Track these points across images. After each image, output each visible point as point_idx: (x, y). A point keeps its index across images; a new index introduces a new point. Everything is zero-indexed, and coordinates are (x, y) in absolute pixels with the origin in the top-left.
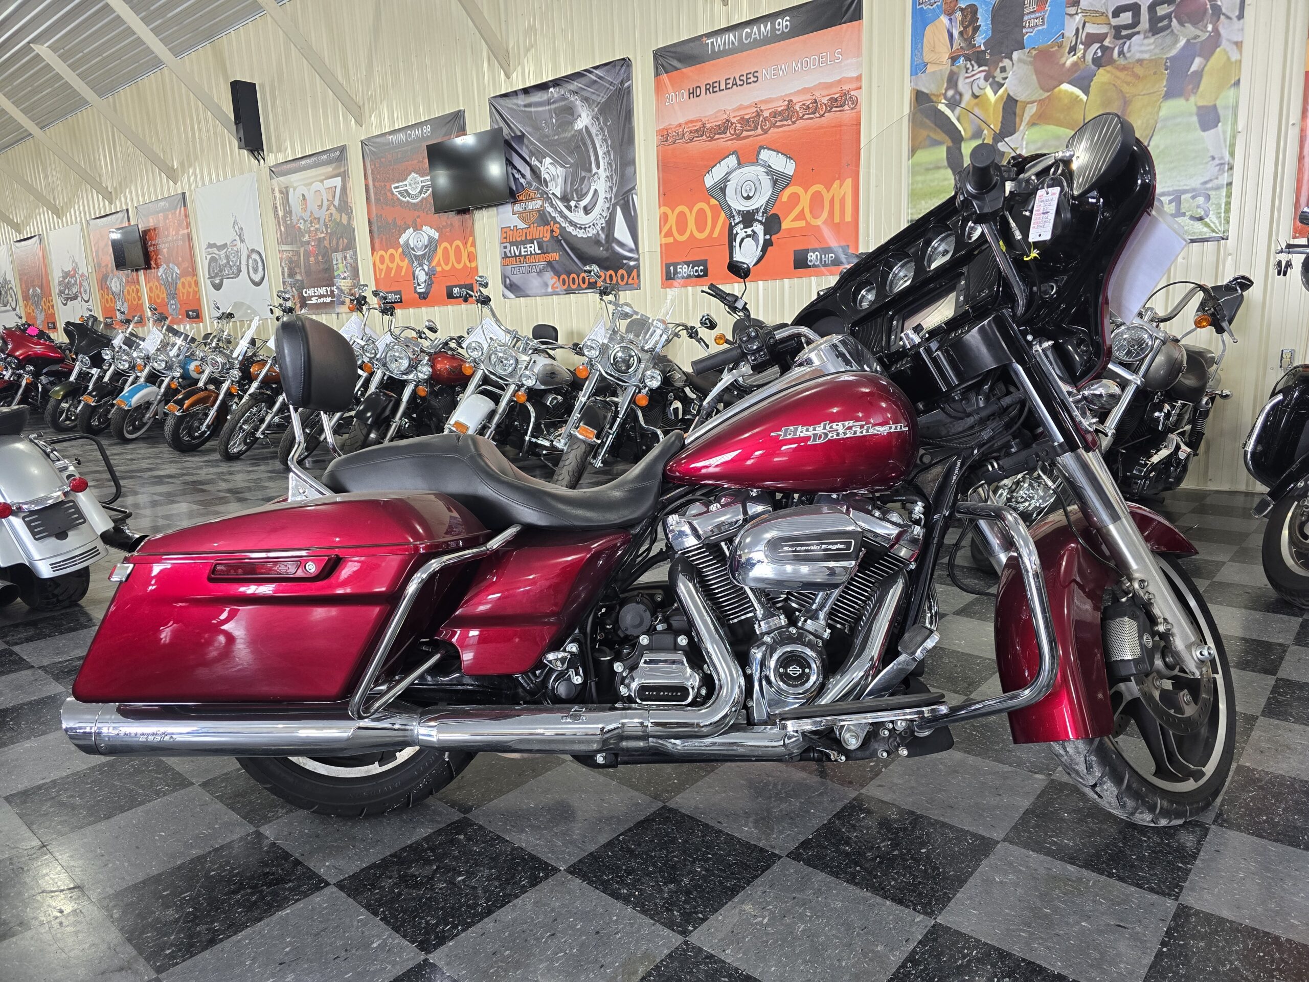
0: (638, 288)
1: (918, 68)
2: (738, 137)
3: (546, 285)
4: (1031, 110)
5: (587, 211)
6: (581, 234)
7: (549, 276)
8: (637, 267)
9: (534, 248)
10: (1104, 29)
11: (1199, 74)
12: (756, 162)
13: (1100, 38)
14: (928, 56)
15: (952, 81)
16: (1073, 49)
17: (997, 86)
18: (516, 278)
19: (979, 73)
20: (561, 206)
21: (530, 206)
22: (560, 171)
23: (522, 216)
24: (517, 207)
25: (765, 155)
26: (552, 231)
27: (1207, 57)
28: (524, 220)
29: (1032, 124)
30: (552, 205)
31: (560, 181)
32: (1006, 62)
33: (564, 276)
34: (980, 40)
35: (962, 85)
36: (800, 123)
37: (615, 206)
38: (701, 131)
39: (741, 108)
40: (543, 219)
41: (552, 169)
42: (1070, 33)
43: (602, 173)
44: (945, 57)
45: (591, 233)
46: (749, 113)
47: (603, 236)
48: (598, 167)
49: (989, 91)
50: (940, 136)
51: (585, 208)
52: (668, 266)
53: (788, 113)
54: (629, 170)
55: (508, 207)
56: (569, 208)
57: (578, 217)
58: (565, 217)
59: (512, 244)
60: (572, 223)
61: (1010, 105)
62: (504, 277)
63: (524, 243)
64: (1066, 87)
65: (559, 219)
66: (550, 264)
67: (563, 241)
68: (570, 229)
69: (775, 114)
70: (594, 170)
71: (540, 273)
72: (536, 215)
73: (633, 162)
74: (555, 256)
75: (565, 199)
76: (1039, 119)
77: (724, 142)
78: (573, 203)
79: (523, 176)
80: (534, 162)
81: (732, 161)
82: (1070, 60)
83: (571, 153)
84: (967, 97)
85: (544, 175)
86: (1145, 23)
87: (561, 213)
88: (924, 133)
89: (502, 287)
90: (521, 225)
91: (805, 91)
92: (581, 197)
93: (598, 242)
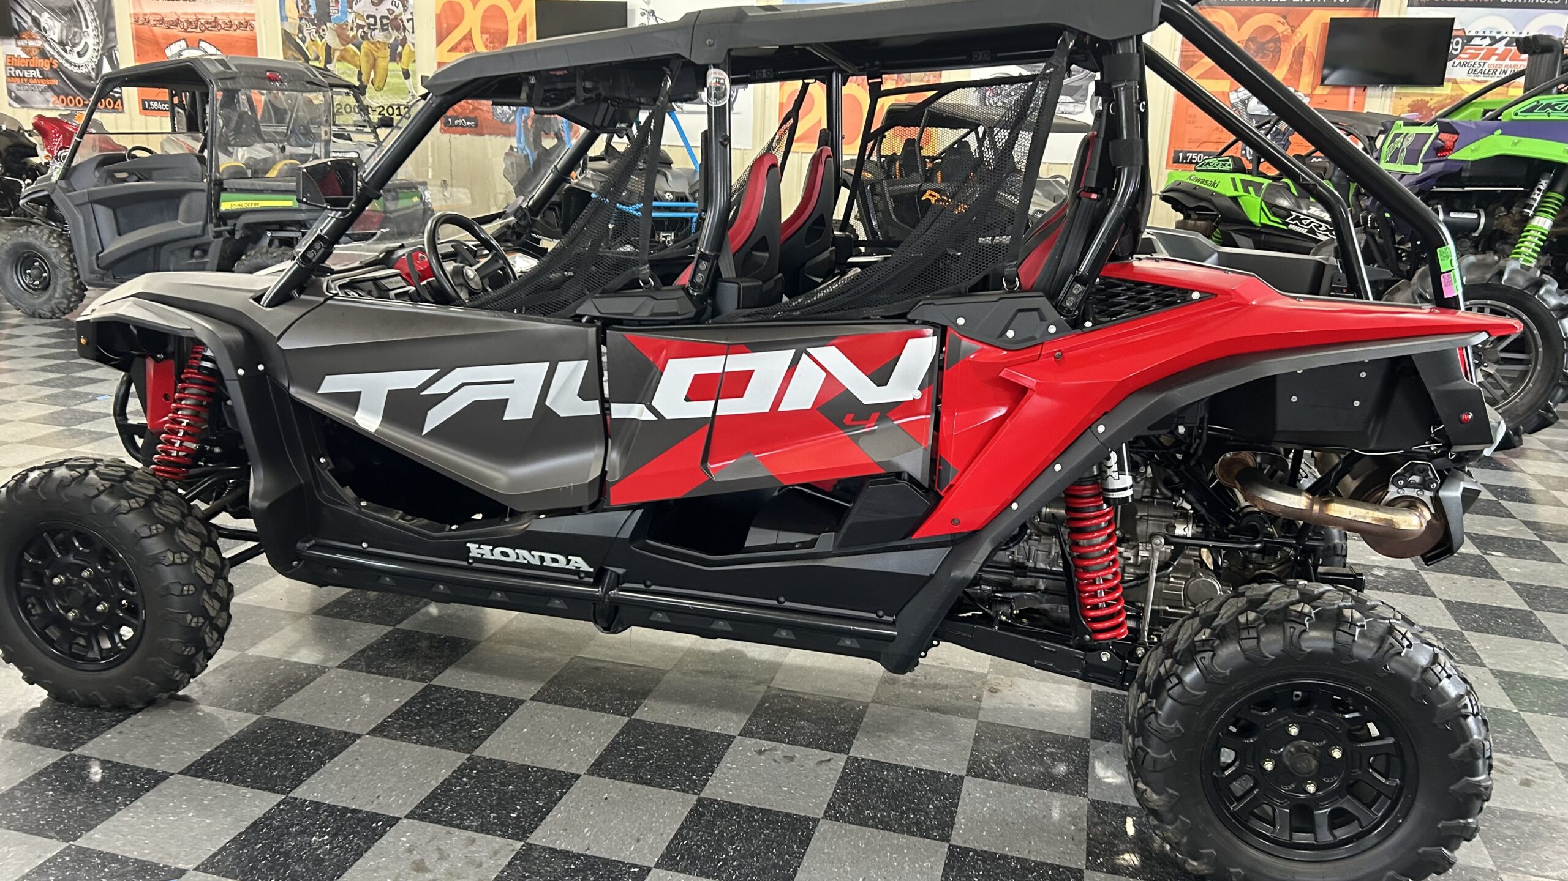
0: (123, 112)
1: (284, 18)
2: (186, 31)
3: (48, 101)
4: (337, 54)
5: (79, 55)
6: (75, 70)
7: (50, 95)
8: (121, 98)
9: (37, 73)
10: (363, 23)
11: (400, 54)
12: (198, 48)
13: (363, 27)
14: (288, 14)
15: (301, 30)
16: (352, 29)
17: (322, 38)
18: (21, 94)
19: (313, 29)
20: (58, 48)
21: (31, 43)
22: (58, 25)
23: (24, 49)
24: (20, 43)
25: (203, 44)
26: (51, 64)
27: (403, 46)
28: (27, 53)
29: (339, 60)
30: (50, 46)
31: (57, 30)
32: (324, 27)
33: (62, 97)
34: (312, 12)
35: (306, 33)
36: (222, 32)
37: (101, 55)
38: (161, 21)
39: (185, 14)
40: (43, 54)
41: (50, 22)
42: (350, 21)
43: (91, 31)
44: (296, 16)
45: (84, 70)
46: (192, 18)
47: (93, 74)
48: (87, 27)
49: (318, 39)
50: (298, 56)
51: (78, 53)
52: (143, 101)
53: (215, 24)
54: (112, 34)
55: (13, 41)
56: (65, 51)
57: (74, 58)
58: (63, 57)
59: (16, 68)
60: (67, 61)
61: (328, 48)
62: (10, 92)
63: (28, 68)
64: (350, 46)
65: (56, 56)
66: (50, 87)
67: (59, 71)
68: (67, 65)
69: (208, 23)
70: (84, 29)
71: (42, 92)
72: (37, 51)
73: (114, 30)
74: (55, 82)
75: (62, 43)
76: (342, 59)
77: (175, 31)
78: (68, 48)
79: (25, 21)
80: (34, 13)
81: (183, 44)
82: (351, 34)
83: (65, 14)
84: (308, 39)
85: (43, 24)
86: (379, 26)
87: (58, 53)
88: (290, 53)
89: (8, 98)
90: (24, 55)
91: (223, 14)
92: (74, 45)
93: (90, 78)
